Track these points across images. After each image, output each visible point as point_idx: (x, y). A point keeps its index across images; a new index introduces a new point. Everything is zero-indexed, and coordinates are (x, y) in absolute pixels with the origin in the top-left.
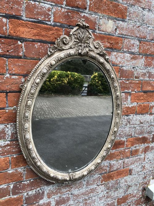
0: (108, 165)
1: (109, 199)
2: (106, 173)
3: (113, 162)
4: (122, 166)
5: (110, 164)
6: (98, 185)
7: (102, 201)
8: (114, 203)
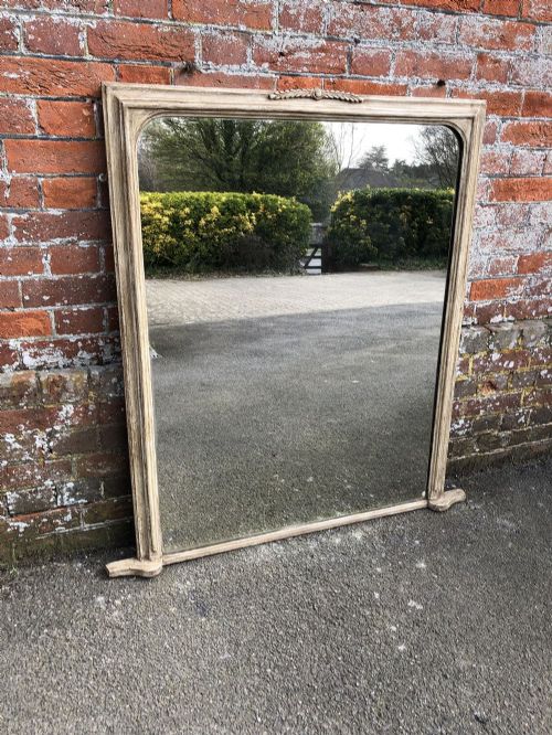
0: (509, 154)
1: (501, 249)
2: (501, 176)
3: (520, 152)
4: (541, 168)
5: (514, 154)
6: (482, 205)
7: (486, 250)
8: (510, 263)
